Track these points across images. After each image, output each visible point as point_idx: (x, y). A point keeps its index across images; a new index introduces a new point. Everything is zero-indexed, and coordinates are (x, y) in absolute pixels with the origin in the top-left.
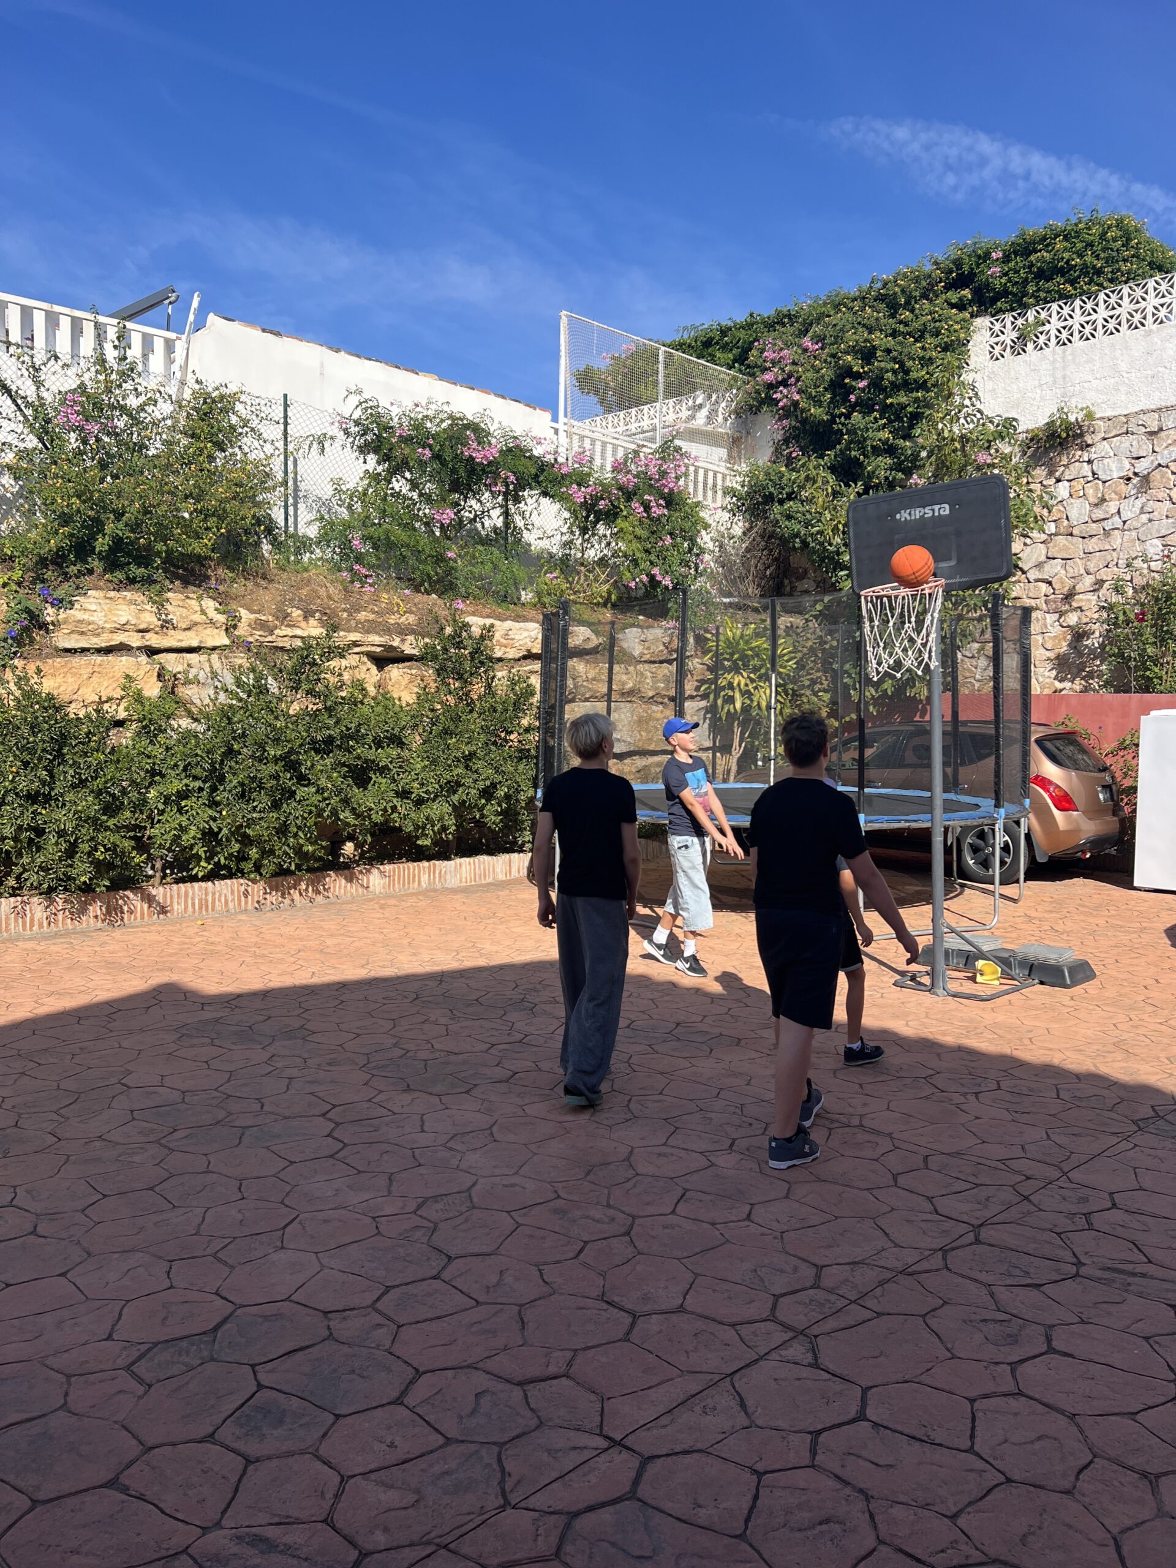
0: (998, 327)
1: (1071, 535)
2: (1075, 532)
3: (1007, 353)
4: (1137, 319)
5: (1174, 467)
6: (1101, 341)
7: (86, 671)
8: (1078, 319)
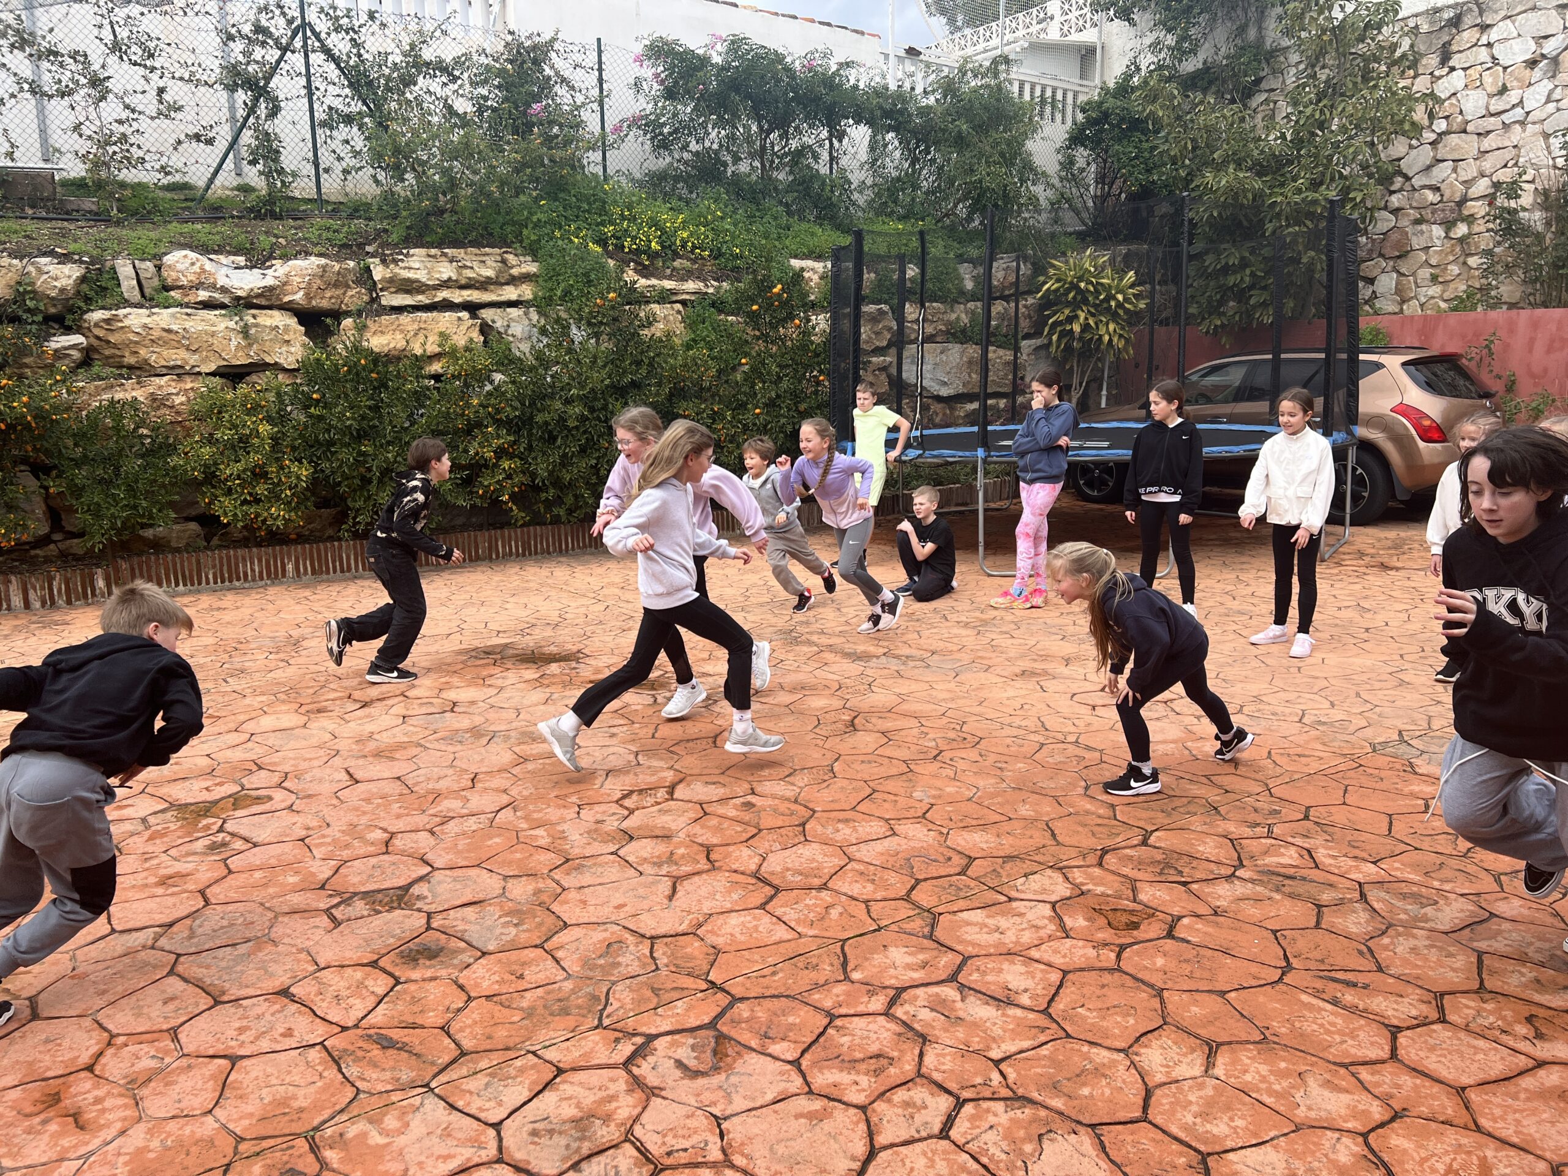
1: (1465, 131)
2: (1469, 128)
7: (413, 328)
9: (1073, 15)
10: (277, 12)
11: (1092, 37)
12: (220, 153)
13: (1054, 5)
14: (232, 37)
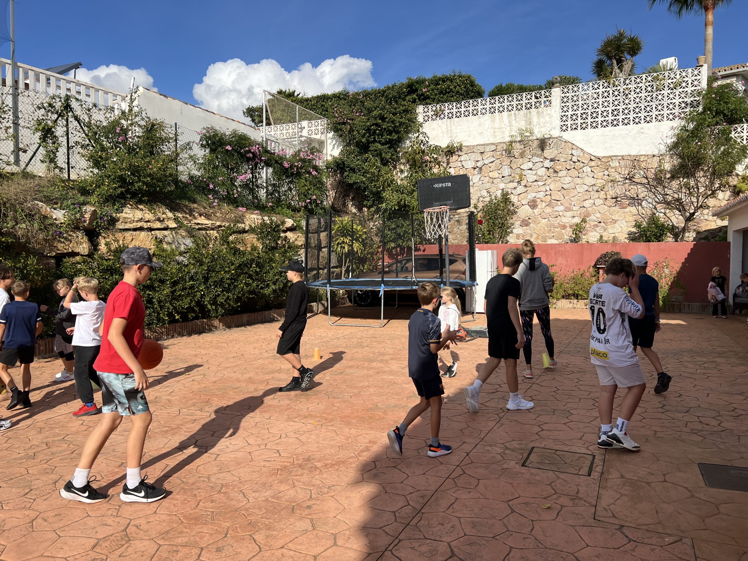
0: (426, 110)
3: (430, 119)
4: (475, 112)
5: (490, 165)
6: (463, 118)
7: (130, 238)
8: (454, 110)
9: (313, 128)
10: (58, 100)
11: (323, 138)
12: (29, 157)
13: (305, 123)
14: (39, 108)
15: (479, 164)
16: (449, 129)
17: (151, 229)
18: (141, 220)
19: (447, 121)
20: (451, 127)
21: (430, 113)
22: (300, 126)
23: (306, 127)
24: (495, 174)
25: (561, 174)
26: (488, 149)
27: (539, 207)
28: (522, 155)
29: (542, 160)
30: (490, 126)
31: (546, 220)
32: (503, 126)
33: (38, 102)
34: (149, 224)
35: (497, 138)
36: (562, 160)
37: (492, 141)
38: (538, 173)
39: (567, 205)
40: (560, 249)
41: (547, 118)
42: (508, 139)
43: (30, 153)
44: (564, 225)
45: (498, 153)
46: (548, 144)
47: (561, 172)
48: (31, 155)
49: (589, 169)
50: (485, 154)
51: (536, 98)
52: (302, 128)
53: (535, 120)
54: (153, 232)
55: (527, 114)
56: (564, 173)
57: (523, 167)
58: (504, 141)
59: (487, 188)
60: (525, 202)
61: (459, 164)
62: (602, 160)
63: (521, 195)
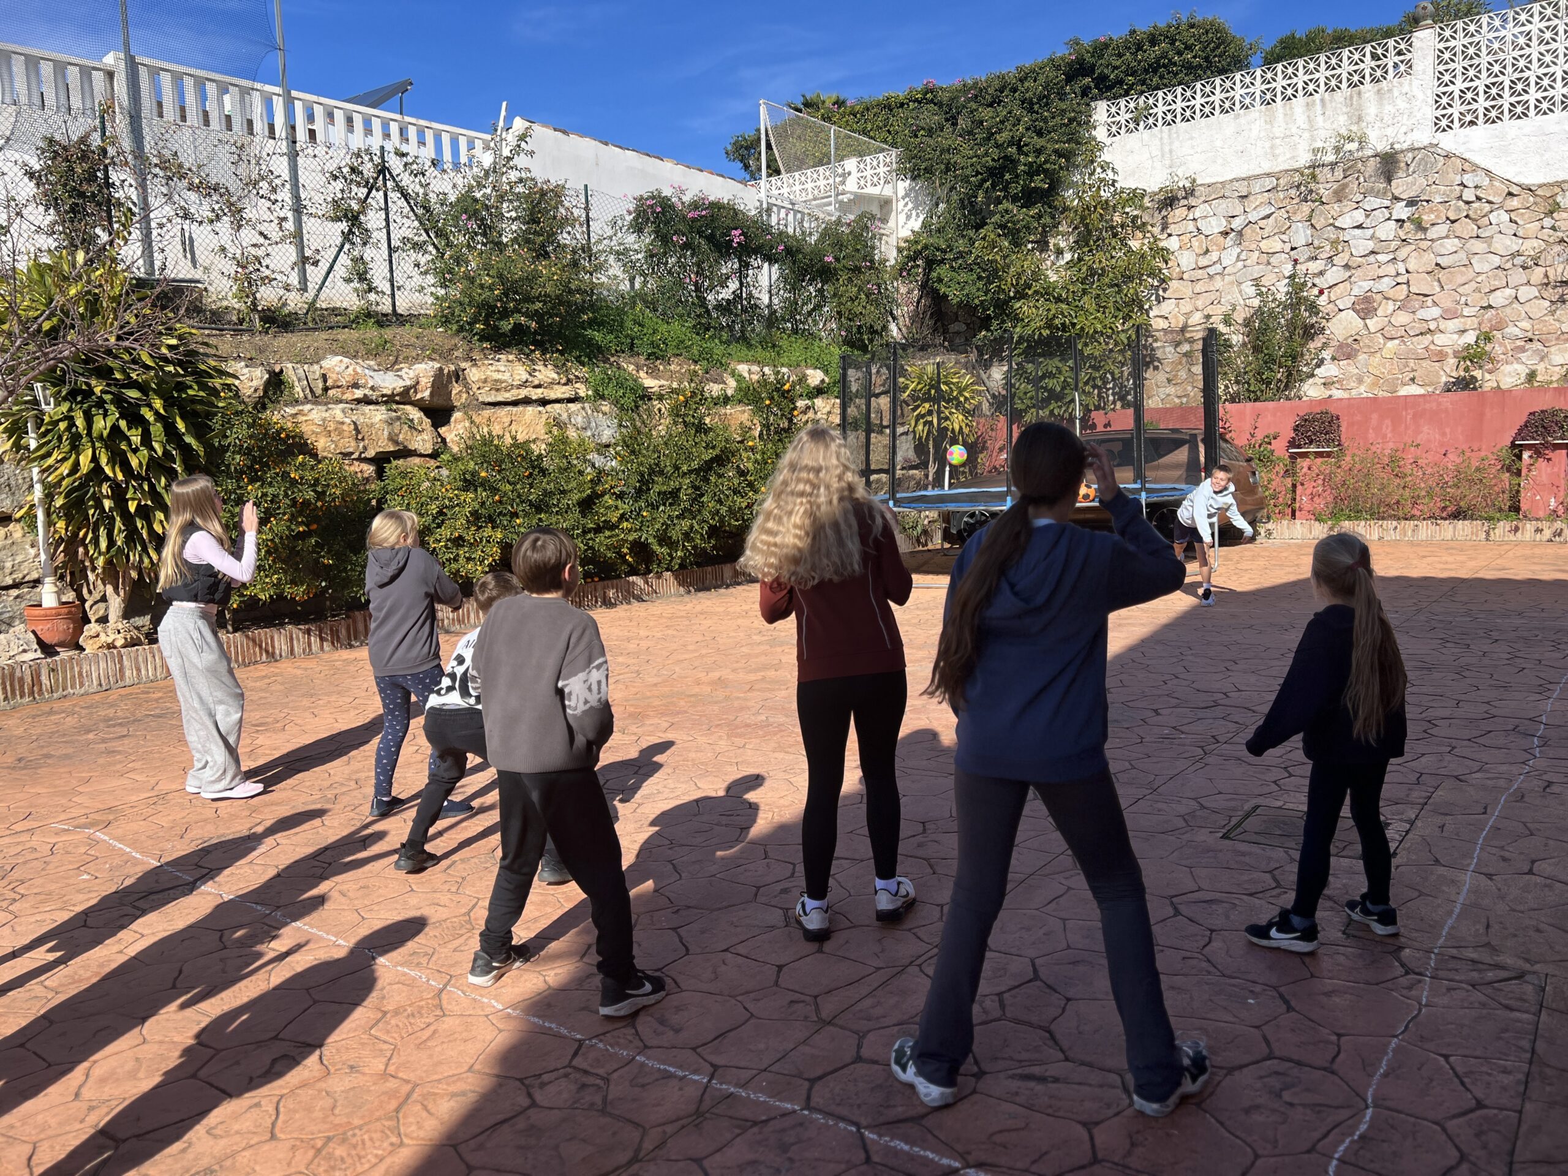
0: (1113, 110)
1: (1182, 279)
2: (1185, 276)
3: (1123, 131)
4: (1227, 104)
5: (1262, 223)
6: (1200, 122)
7: (507, 420)
8: (1180, 104)
9: (869, 173)
10: (366, 158)
11: (888, 191)
12: (324, 273)
13: (851, 164)
14: (335, 178)
15: (1237, 224)
16: (1167, 149)
17: (544, 402)
18: (524, 384)
19: (1161, 131)
20: (1171, 144)
21: (1124, 117)
22: (840, 171)
23: (854, 170)
24: (1275, 244)
25: (1432, 233)
26: (1257, 187)
27: (1380, 312)
28: (1340, 195)
29: (1387, 203)
30: (1263, 134)
31: (1397, 342)
32: (1294, 130)
33: (331, 166)
34: (540, 391)
35: (1280, 159)
36: (1438, 199)
37: (1267, 167)
38: (1377, 234)
39: (1448, 304)
40: (1427, 406)
41: (1402, 104)
42: (1304, 159)
43: (324, 266)
44: (1441, 352)
45: (1281, 195)
46: (1403, 165)
47: (1436, 227)
48: (326, 269)
49: (1505, 217)
50: (1251, 198)
51: (1375, 57)
52: (846, 175)
53: (1371, 110)
54: (549, 407)
55: (1351, 97)
56: (1442, 229)
57: (1345, 222)
58: (1296, 165)
59: (1256, 276)
60: (1347, 302)
61: (1191, 226)
62: (1539, 192)
63: (1336, 288)
